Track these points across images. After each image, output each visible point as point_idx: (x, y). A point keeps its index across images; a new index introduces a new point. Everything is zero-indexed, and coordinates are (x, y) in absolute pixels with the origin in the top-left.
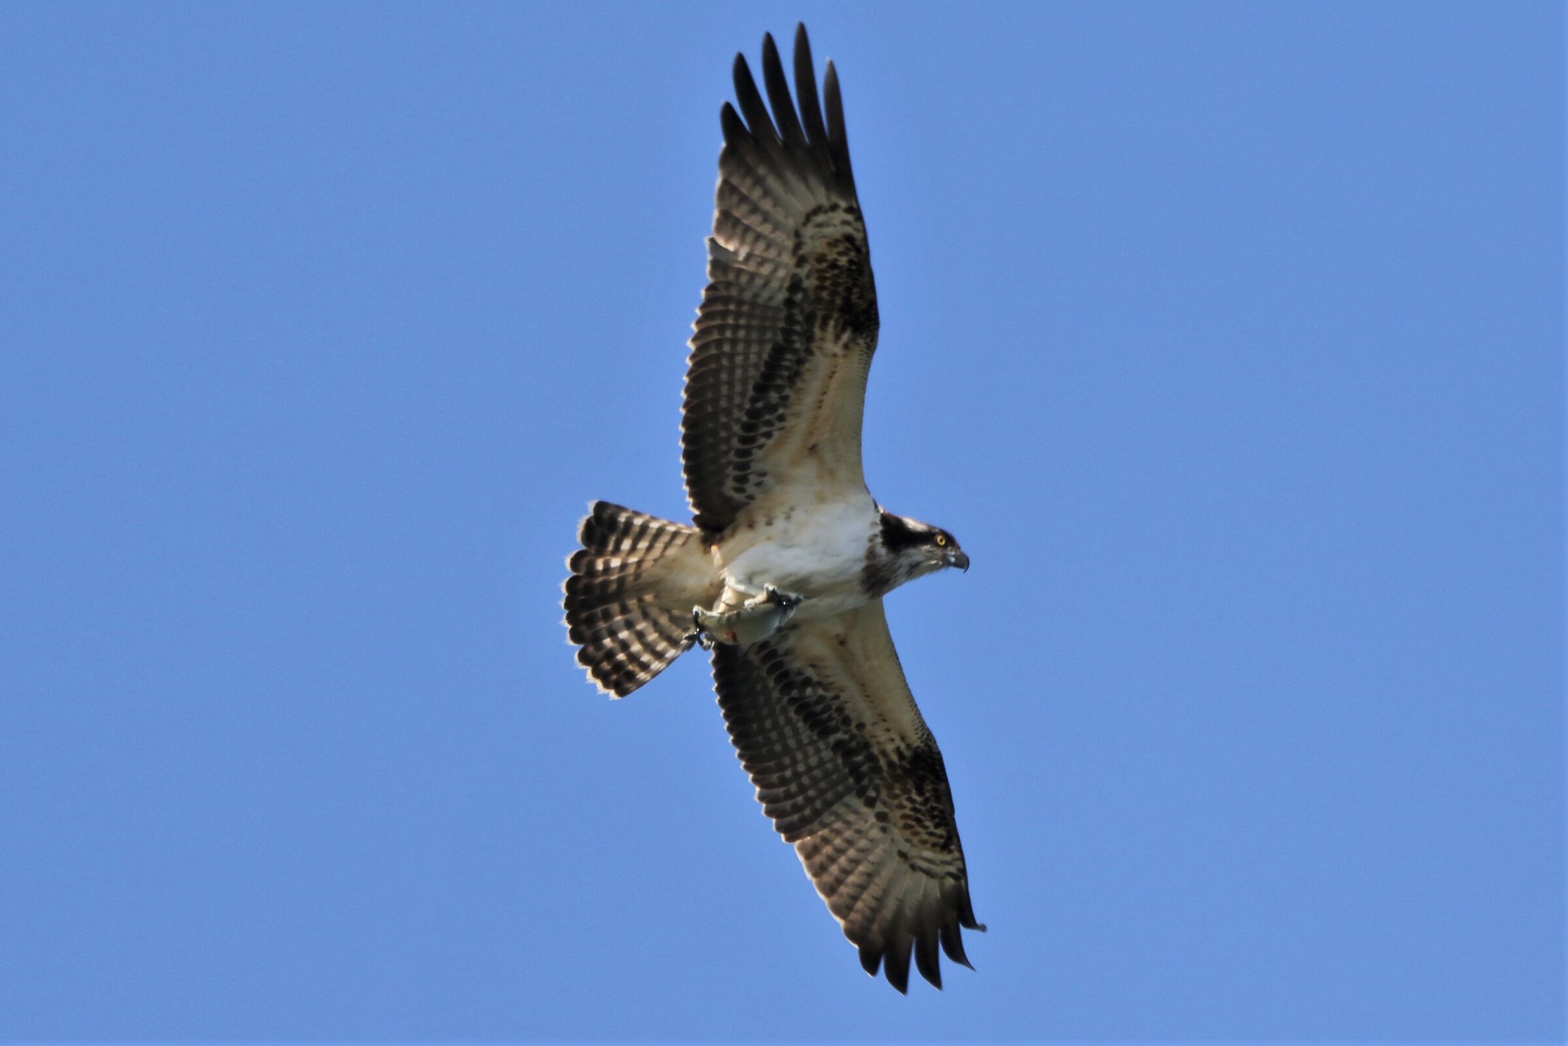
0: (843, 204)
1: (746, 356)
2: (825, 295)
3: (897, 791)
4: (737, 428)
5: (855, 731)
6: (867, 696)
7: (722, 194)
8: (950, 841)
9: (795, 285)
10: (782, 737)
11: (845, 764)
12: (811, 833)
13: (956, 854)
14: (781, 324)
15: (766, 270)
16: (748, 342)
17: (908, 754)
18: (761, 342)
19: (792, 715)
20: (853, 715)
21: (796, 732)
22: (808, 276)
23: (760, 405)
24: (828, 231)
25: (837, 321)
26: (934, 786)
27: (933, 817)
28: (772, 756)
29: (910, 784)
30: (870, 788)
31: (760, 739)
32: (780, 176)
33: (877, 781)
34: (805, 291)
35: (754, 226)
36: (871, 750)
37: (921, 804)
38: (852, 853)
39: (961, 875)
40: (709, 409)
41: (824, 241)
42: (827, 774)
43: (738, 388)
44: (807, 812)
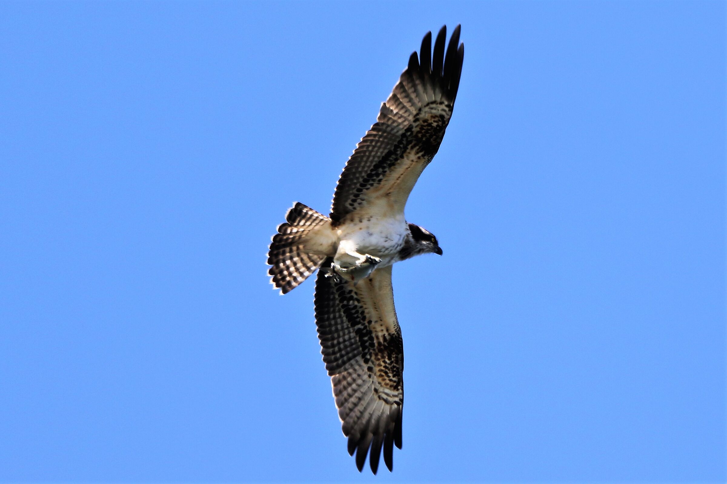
0: (446, 103)
1: (377, 152)
2: (420, 135)
3: (379, 357)
4: (361, 180)
5: (367, 324)
6: (375, 308)
7: (397, 87)
8: (398, 385)
9: (409, 129)
10: (336, 324)
11: (360, 341)
12: (339, 373)
13: (400, 391)
14: (396, 143)
15: (400, 121)
16: (379, 147)
17: (388, 337)
18: (385, 148)
19: (342, 313)
20: (367, 316)
21: (342, 322)
22: (416, 127)
23: (374, 173)
24: (434, 111)
25: (420, 147)
26: (396, 355)
27: (393, 371)
28: (331, 332)
29: (386, 354)
30: (368, 354)
31: (327, 323)
32: (424, 86)
33: (371, 351)
34: (412, 132)
35: (403, 103)
36: (372, 335)
37: (389, 364)
38: (354, 386)
39: (400, 403)
40: (354, 170)
41: (430, 115)
42: (352, 344)
43: (368, 164)
44: (340, 362)
